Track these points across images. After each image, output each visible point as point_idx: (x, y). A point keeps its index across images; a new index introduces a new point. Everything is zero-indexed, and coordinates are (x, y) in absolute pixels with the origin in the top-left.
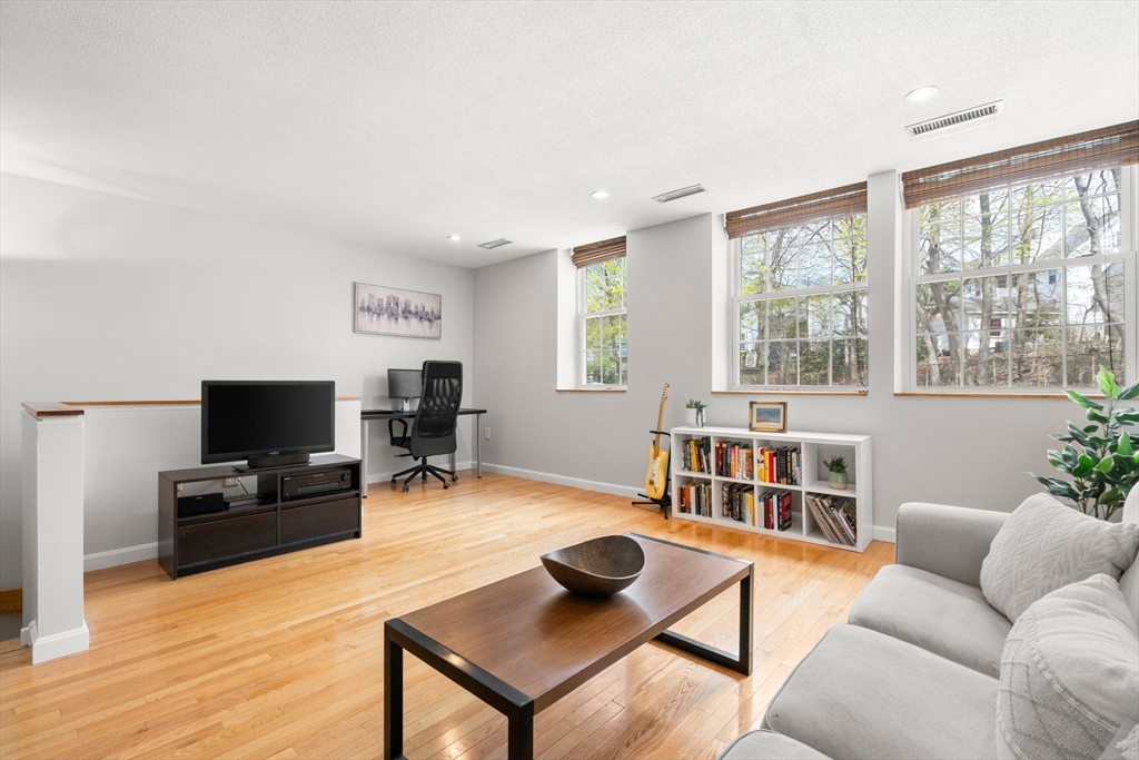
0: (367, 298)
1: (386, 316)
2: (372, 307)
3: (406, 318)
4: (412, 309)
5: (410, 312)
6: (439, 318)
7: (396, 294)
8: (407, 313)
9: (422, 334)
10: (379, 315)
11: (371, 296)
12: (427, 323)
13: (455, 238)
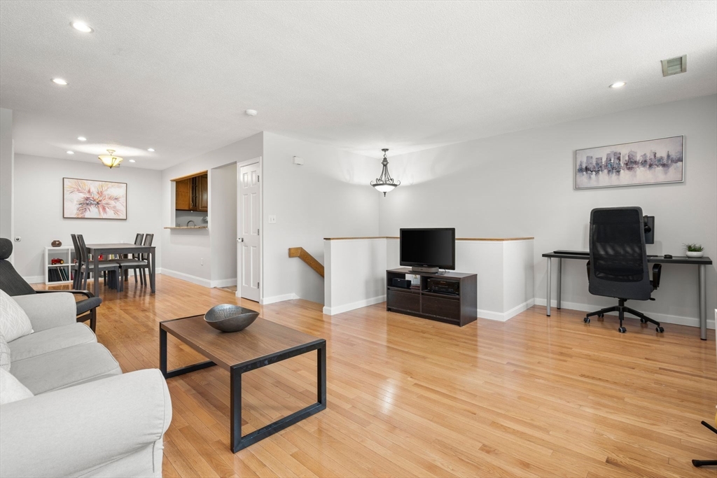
0: (585, 160)
1: (606, 171)
2: (590, 166)
3: (629, 169)
4: (639, 158)
5: (636, 163)
6: (681, 160)
7: (618, 149)
8: (631, 164)
9: (652, 181)
10: (597, 172)
11: (589, 158)
12: (660, 168)
13: (618, 85)
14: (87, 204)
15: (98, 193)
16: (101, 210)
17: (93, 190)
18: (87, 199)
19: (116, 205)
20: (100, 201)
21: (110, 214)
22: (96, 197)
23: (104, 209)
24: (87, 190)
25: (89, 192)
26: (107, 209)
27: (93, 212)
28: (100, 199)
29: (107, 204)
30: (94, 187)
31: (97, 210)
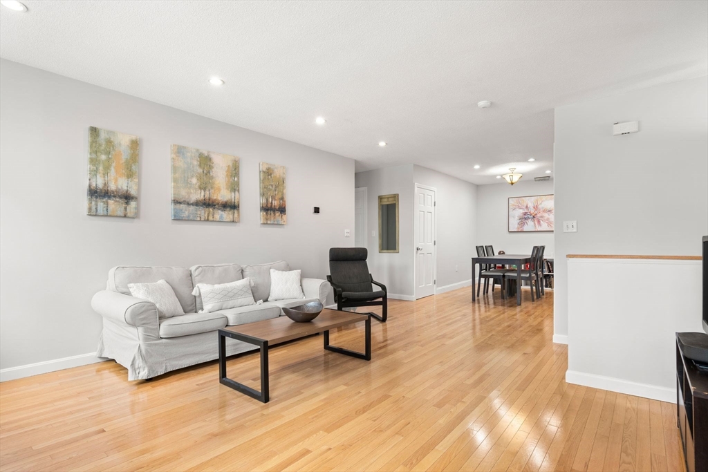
14: (525, 219)
15: (534, 207)
16: (536, 223)
17: (531, 205)
18: (525, 214)
19: (549, 217)
20: (536, 215)
21: (544, 227)
22: (532, 211)
23: (539, 222)
24: (525, 206)
25: (527, 207)
26: (541, 222)
27: (530, 225)
28: (536, 212)
29: (542, 217)
30: (530, 202)
31: (533, 223)
